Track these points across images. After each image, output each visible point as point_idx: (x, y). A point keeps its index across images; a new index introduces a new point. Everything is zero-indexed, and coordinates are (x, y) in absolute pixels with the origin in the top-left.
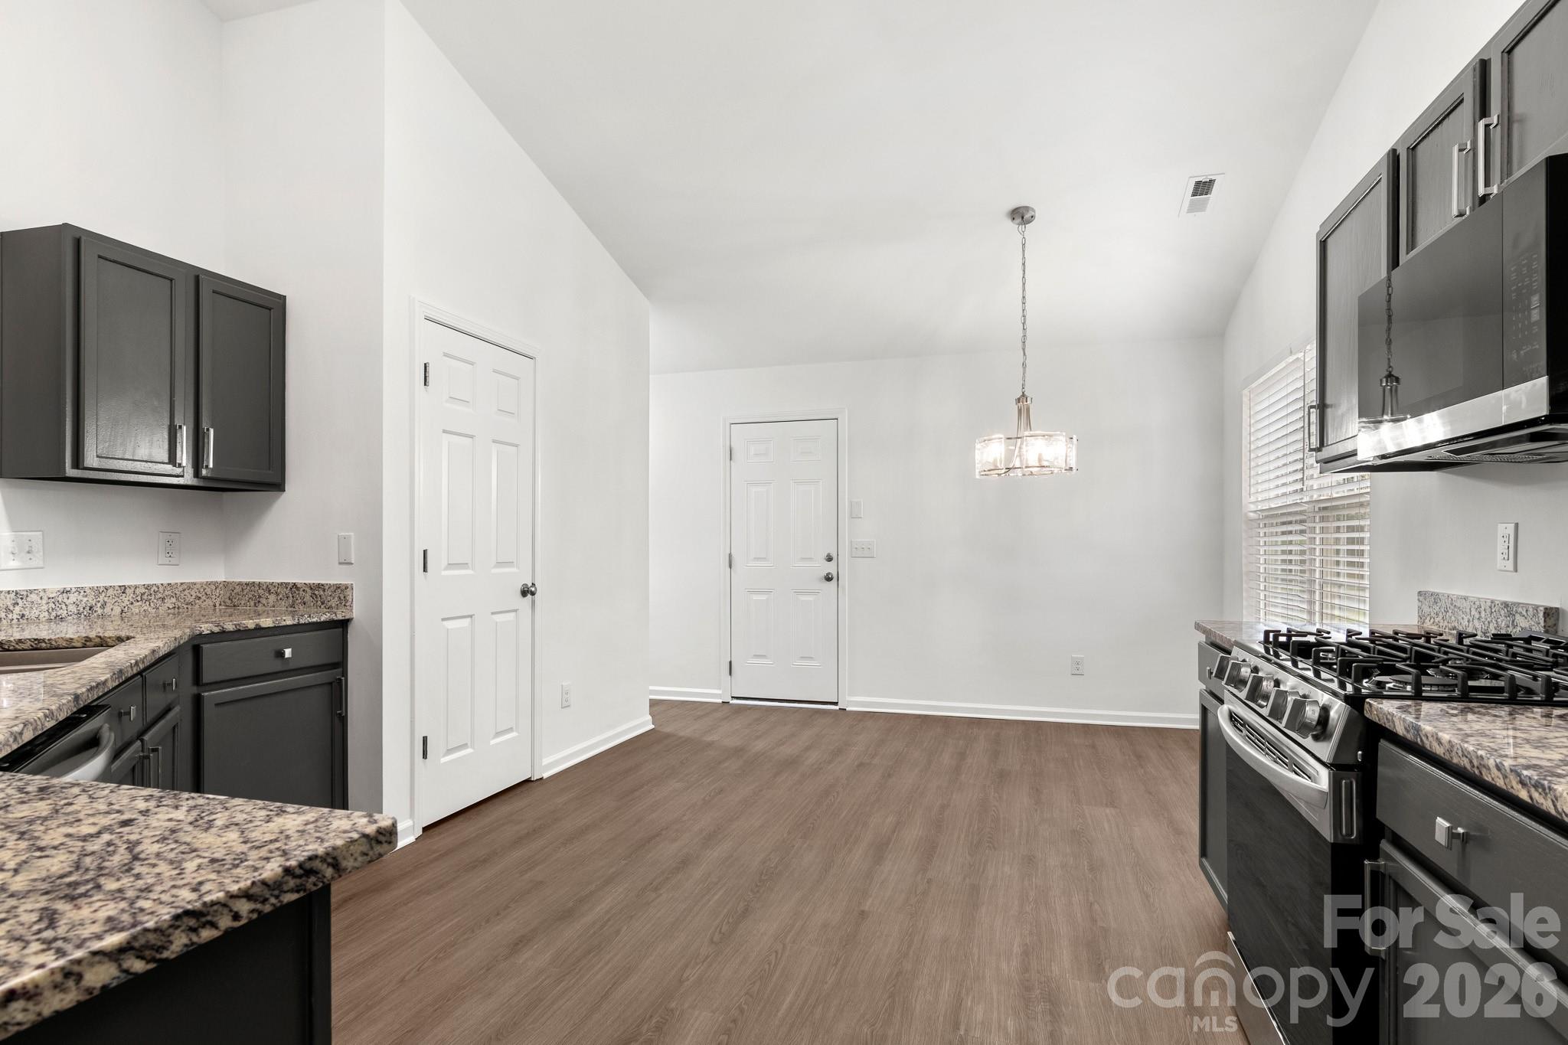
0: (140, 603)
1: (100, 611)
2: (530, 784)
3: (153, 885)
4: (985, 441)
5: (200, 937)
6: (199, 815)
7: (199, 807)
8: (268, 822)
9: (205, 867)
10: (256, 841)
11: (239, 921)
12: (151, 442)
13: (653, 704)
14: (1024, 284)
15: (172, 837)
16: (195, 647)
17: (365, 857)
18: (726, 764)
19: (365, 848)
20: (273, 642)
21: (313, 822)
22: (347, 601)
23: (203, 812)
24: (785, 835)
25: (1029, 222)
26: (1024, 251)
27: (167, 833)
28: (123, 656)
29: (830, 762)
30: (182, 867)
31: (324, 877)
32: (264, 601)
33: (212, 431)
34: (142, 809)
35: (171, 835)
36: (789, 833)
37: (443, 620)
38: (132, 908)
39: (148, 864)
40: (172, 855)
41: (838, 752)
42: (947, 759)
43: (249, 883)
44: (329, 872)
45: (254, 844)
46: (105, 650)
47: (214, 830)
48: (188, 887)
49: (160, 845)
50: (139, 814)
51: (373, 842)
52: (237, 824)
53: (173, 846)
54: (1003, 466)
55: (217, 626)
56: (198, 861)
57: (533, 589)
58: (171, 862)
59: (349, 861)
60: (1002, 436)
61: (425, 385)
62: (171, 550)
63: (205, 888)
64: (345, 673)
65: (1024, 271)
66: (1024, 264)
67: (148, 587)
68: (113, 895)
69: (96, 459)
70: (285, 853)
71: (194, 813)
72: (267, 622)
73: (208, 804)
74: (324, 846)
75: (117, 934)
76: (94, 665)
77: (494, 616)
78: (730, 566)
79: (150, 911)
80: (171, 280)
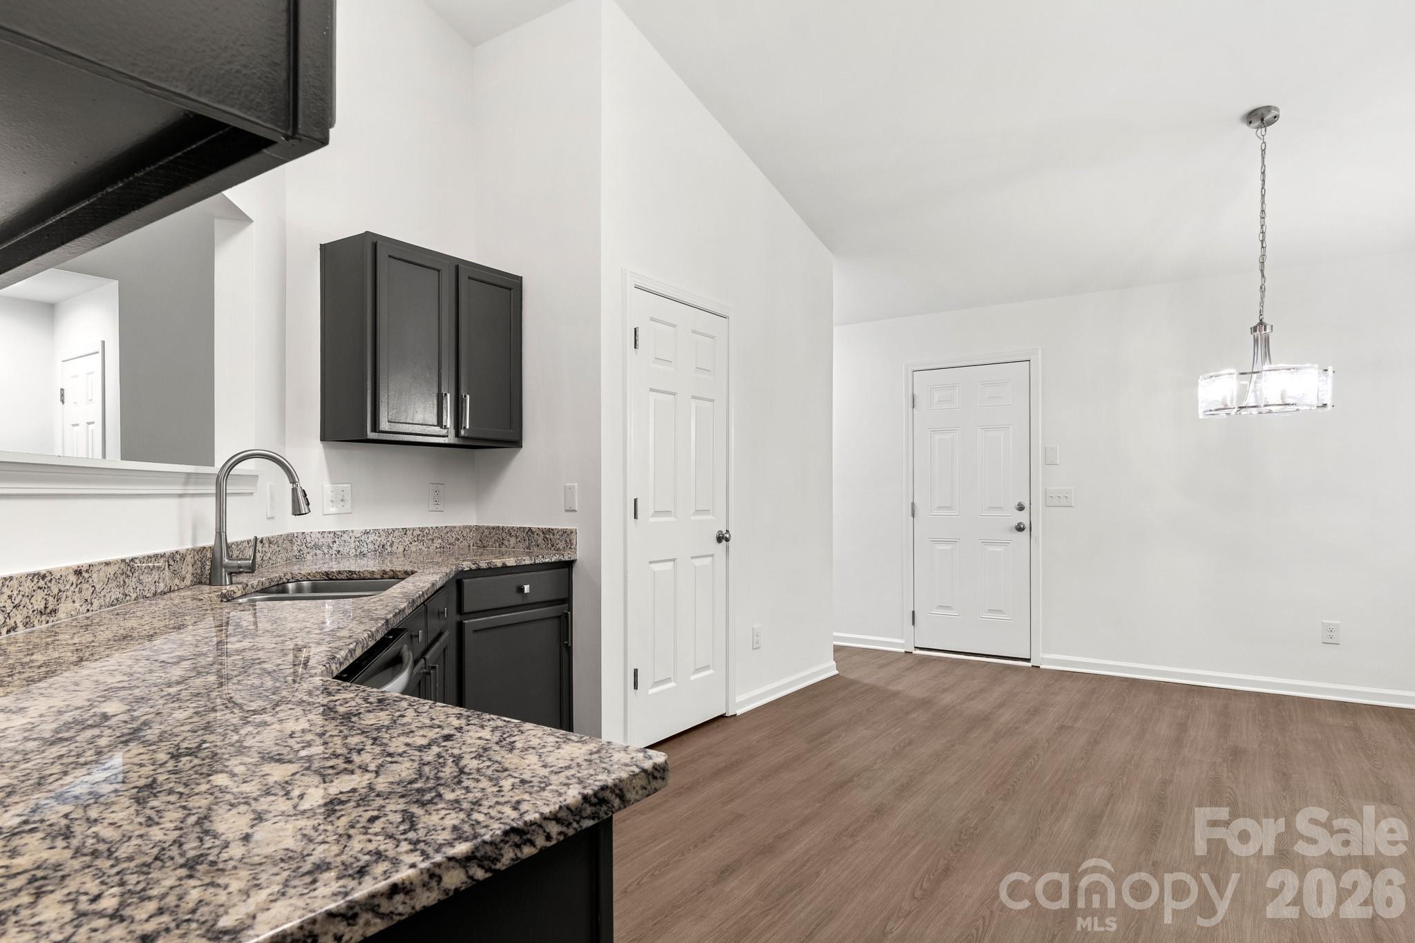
0: (416, 543)
1: (389, 549)
2: (726, 720)
3: (481, 799)
4: (1211, 377)
5: (523, 853)
6: (501, 736)
7: (500, 729)
8: (558, 748)
9: (518, 787)
10: (553, 766)
11: (550, 841)
12: (425, 408)
13: (837, 649)
14: (1263, 196)
15: (485, 755)
16: (458, 582)
17: (644, 791)
18: (914, 715)
19: (644, 782)
20: (514, 579)
21: (596, 753)
22: (572, 544)
23: (504, 734)
24: (983, 795)
25: (1270, 123)
26: (1263, 158)
27: (481, 751)
28: (412, 588)
29: (1026, 722)
30: (500, 785)
31: (614, 807)
32: (506, 543)
33: (468, 397)
34: (457, 726)
35: (484, 753)
36: (987, 793)
37: (651, 562)
38: (469, 819)
39: (472, 778)
40: (489, 772)
41: (1035, 712)
42: (1164, 729)
43: (557, 807)
44: (617, 802)
45: (552, 769)
46: (398, 582)
47: (516, 752)
48: (509, 805)
49: (477, 762)
50: (455, 730)
51: (650, 776)
52: (534, 748)
53: (488, 763)
54: (1235, 404)
55: (474, 564)
56: (511, 780)
57: (727, 536)
58: (491, 779)
59: (632, 794)
60: (1232, 371)
61: (635, 347)
62: (438, 499)
63: (524, 807)
64: (570, 609)
65: (1264, 181)
66: (1263, 173)
67: (422, 530)
68: (452, 805)
69: (387, 423)
70: (580, 781)
71: (498, 734)
72: (511, 562)
73: (506, 726)
74: (613, 777)
75: (464, 843)
76: (394, 595)
77: (694, 561)
78: (913, 515)
79: (484, 824)
80: (439, 271)
